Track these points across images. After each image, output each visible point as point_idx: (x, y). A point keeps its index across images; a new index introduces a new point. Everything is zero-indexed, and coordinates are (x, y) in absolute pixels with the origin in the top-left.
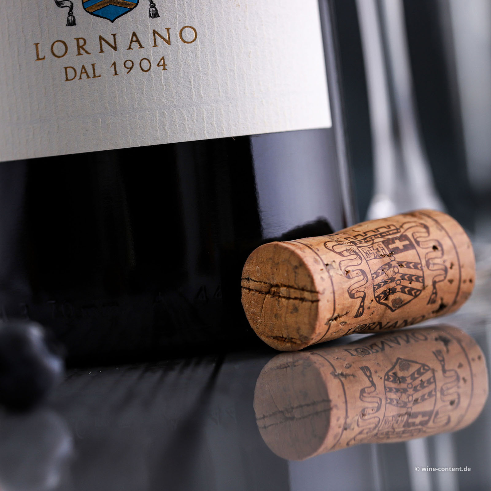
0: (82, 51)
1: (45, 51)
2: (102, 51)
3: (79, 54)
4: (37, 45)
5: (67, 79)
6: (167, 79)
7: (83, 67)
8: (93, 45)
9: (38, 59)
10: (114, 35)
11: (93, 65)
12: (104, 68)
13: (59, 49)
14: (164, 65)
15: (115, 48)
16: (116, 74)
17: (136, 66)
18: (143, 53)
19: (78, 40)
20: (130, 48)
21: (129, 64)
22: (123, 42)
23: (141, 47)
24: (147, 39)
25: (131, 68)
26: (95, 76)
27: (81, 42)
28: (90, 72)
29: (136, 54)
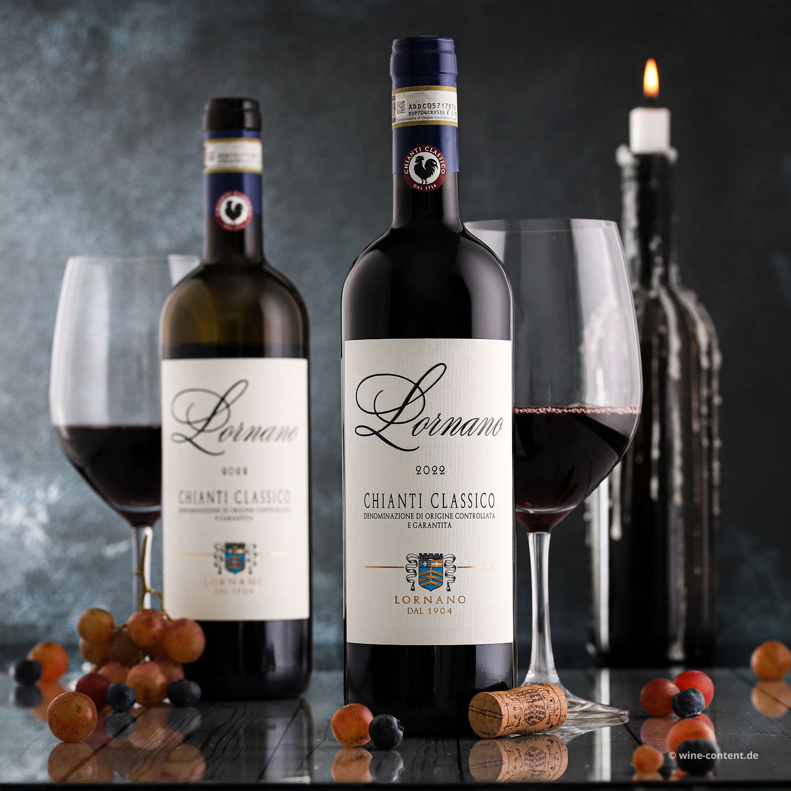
0: (416, 602)
1: (400, 600)
2: (425, 603)
3: (415, 603)
4: (396, 597)
5: (408, 613)
6: (451, 618)
7: (416, 609)
8: (421, 600)
9: (396, 603)
10: (431, 597)
11: (421, 609)
12: (425, 610)
13: (406, 600)
14: (451, 612)
15: (431, 603)
16: (430, 613)
17: (439, 611)
18: (442, 606)
19: (415, 597)
20: (437, 603)
21: (436, 610)
22: (434, 600)
23: (442, 603)
24: (444, 600)
25: (436, 612)
26: (421, 613)
27: (417, 598)
28: (419, 612)
29: (439, 606)
